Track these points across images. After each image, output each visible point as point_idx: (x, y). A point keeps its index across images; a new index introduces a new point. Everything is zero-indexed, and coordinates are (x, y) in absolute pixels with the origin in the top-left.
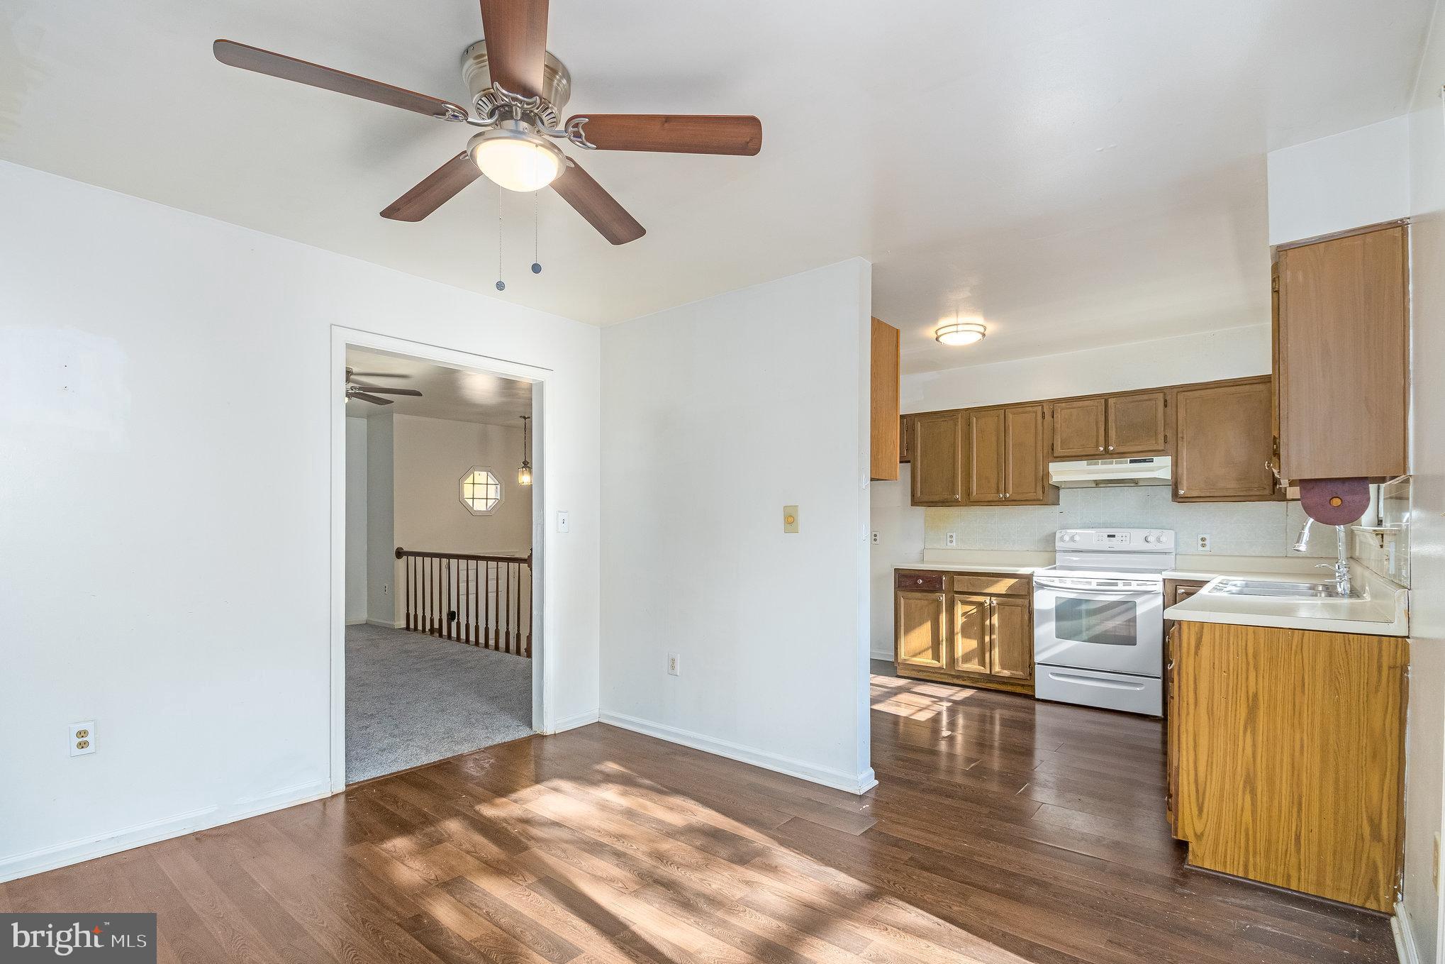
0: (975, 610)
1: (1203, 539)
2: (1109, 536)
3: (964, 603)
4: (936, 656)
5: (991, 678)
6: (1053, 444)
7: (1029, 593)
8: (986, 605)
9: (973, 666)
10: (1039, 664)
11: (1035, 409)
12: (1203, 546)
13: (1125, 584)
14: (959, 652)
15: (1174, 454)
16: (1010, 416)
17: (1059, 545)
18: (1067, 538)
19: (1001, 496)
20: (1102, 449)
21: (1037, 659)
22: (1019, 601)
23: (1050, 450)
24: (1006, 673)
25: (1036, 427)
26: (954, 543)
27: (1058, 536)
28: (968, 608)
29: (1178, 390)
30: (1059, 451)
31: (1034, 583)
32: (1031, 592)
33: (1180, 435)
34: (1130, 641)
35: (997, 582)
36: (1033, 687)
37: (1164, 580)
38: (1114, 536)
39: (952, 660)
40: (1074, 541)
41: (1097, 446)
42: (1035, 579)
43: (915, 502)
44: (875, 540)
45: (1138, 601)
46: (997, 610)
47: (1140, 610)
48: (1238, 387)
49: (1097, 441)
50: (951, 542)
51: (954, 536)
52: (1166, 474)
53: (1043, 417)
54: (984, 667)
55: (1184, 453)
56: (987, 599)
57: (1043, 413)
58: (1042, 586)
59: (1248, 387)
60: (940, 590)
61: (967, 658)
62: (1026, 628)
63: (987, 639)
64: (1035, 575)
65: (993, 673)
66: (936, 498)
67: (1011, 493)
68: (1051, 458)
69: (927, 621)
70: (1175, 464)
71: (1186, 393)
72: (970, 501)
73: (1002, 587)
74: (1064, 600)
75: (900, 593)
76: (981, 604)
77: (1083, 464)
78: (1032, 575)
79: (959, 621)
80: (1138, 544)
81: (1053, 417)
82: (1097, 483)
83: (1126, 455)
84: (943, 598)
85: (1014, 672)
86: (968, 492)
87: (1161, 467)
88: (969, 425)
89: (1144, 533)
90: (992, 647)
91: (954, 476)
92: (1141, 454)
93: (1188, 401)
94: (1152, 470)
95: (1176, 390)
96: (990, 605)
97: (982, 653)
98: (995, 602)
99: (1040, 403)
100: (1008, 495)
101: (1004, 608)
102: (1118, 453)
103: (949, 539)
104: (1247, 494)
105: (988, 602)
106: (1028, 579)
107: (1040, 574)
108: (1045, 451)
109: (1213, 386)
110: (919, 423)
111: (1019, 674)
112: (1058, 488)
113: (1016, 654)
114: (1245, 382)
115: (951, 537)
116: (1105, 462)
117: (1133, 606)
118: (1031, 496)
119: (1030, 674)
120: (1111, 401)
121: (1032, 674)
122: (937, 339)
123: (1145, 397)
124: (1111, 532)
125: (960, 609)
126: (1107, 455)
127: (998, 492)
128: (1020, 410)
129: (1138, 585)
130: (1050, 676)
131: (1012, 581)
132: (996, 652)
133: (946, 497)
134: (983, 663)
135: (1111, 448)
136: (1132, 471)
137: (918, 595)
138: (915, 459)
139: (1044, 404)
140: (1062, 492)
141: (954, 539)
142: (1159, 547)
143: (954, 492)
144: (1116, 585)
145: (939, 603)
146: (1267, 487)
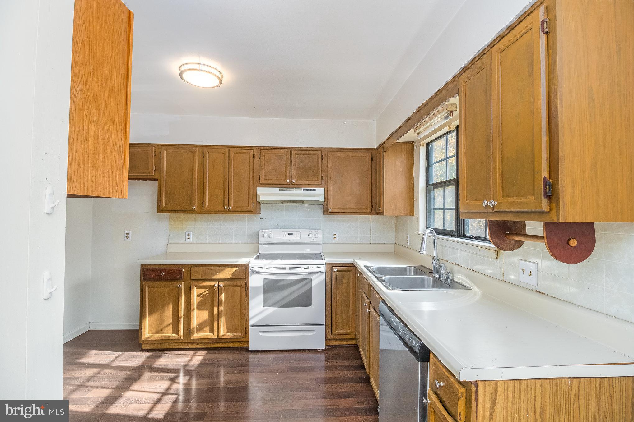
0: (208, 292)
1: (335, 235)
2: (289, 234)
3: (198, 287)
4: (176, 331)
5: (218, 340)
6: (260, 176)
7: (246, 277)
8: (215, 288)
9: (205, 334)
10: (251, 326)
11: (249, 151)
12: (335, 238)
13: (305, 268)
14: (194, 323)
15: (326, 188)
16: (232, 154)
17: (261, 240)
18: (266, 235)
19: (226, 208)
20: (288, 181)
21: (251, 322)
22: (239, 283)
23: (258, 180)
24: (230, 335)
25: (249, 164)
26: (191, 239)
27: (260, 234)
28: (202, 291)
29: (329, 151)
30: (263, 181)
31: (250, 270)
32: (247, 275)
33: (329, 177)
34: (308, 303)
35: (222, 270)
36: (248, 342)
37: (326, 263)
38: (292, 234)
39: (189, 332)
40: (270, 237)
41: (286, 180)
42: (250, 267)
43: (161, 210)
44: (127, 237)
45: (313, 277)
46: (223, 290)
47: (314, 283)
48: (357, 153)
49: (286, 176)
50: (189, 238)
51: (191, 235)
52: (322, 199)
53: (254, 158)
54: (213, 333)
55: (331, 187)
56: (216, 283)
57: (254, 155)
58: (255, 272)
59: (360, 153)
60: (180, 279)
61: (200, 328)
62: (244, 302)
63: (216, 311)
64: (250, 264)
65: (220, 337)
66: (178, 208)
67: (232, 206)
68: (258, 184)
69: (168, 304)
70: (327, 193)
71: (332, 153)
72: (203, 210)
73: (227, 273)
74: (268, 280)
75: (146, 284)
76: (211, 287)
77: (276, 190)
78: (248, 264)
79: (195, 300)
80: (306, 239)
81: (260, 158)
82: (282, 202)
83: (301, 186)
84: (182, 285)
85: (235, 334)
86: (203, 204)
87: (319, 194)
88: (204, 156)
89: (308, 232)
90: (219, 317)
91: (192, 193)
92: (309, 186)
93: (333, 158)
94: (314, 196)
95: (327, 151)
96: (218, 287)
97: (212, 322)
98: (221, 285)
99: (252, 148)
100: (230, 207)
101: (228, 288)
102: (297, 184)
103: (187, 236)
104: (360, 212)
105: (217, 285)
106: (245, 267)
107: (253, 262)
108: (255, 180)
109: (345, 150)
110: (165, 152)
111: (238, 334)
112: (260, 203)
113: (236, 321)
114: (360, 151)
115: (189, 234)
116: (290, 189)
117: (311, 280)
118: (246, 208)
119: (246, 334)
120: (294, 152)
121: (247, 333)
122: (181, 75)
123: (312, 152)
124: (290, 231)
125: (195, 292)
126: (291, 185)
127: (224, 205)
128: (239, 151)
129: (313, 268)
130: (260, 333)
131: (235, 269)
132: (223, 320)
133: (186, 207)
134: (212, 331)
135: (294, 181)
136: (304, 196)
137: (161, 284)
138: (161, 177)
139: (254, 149)
140: (262, 206)
141: (191, 236)
142: (316, 240)
143: (191, 203)
144: (300, 268)
145: (179, 289)
146: (369, 208)
